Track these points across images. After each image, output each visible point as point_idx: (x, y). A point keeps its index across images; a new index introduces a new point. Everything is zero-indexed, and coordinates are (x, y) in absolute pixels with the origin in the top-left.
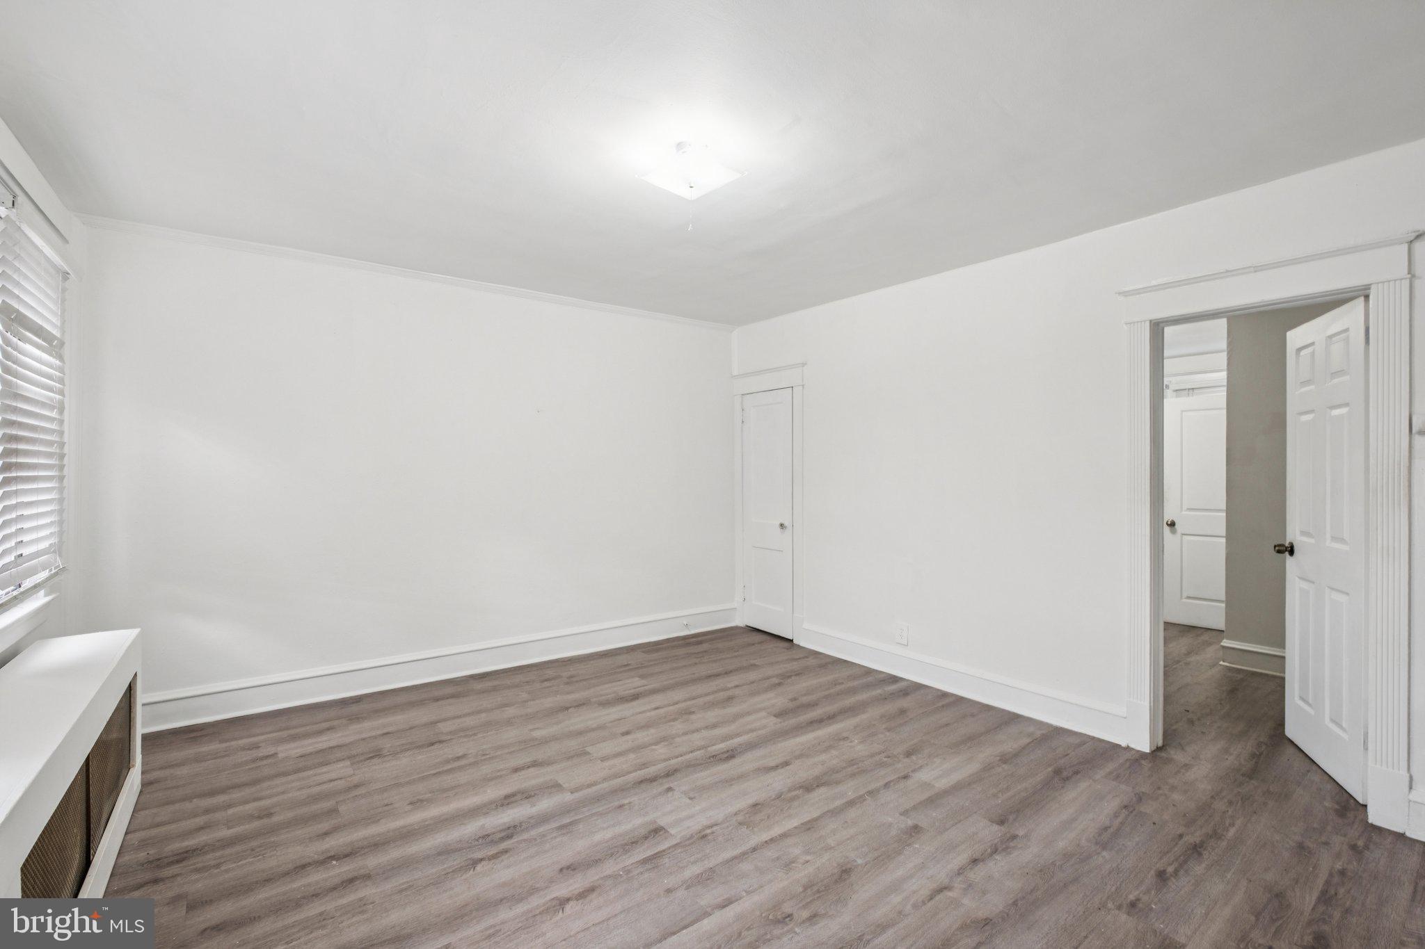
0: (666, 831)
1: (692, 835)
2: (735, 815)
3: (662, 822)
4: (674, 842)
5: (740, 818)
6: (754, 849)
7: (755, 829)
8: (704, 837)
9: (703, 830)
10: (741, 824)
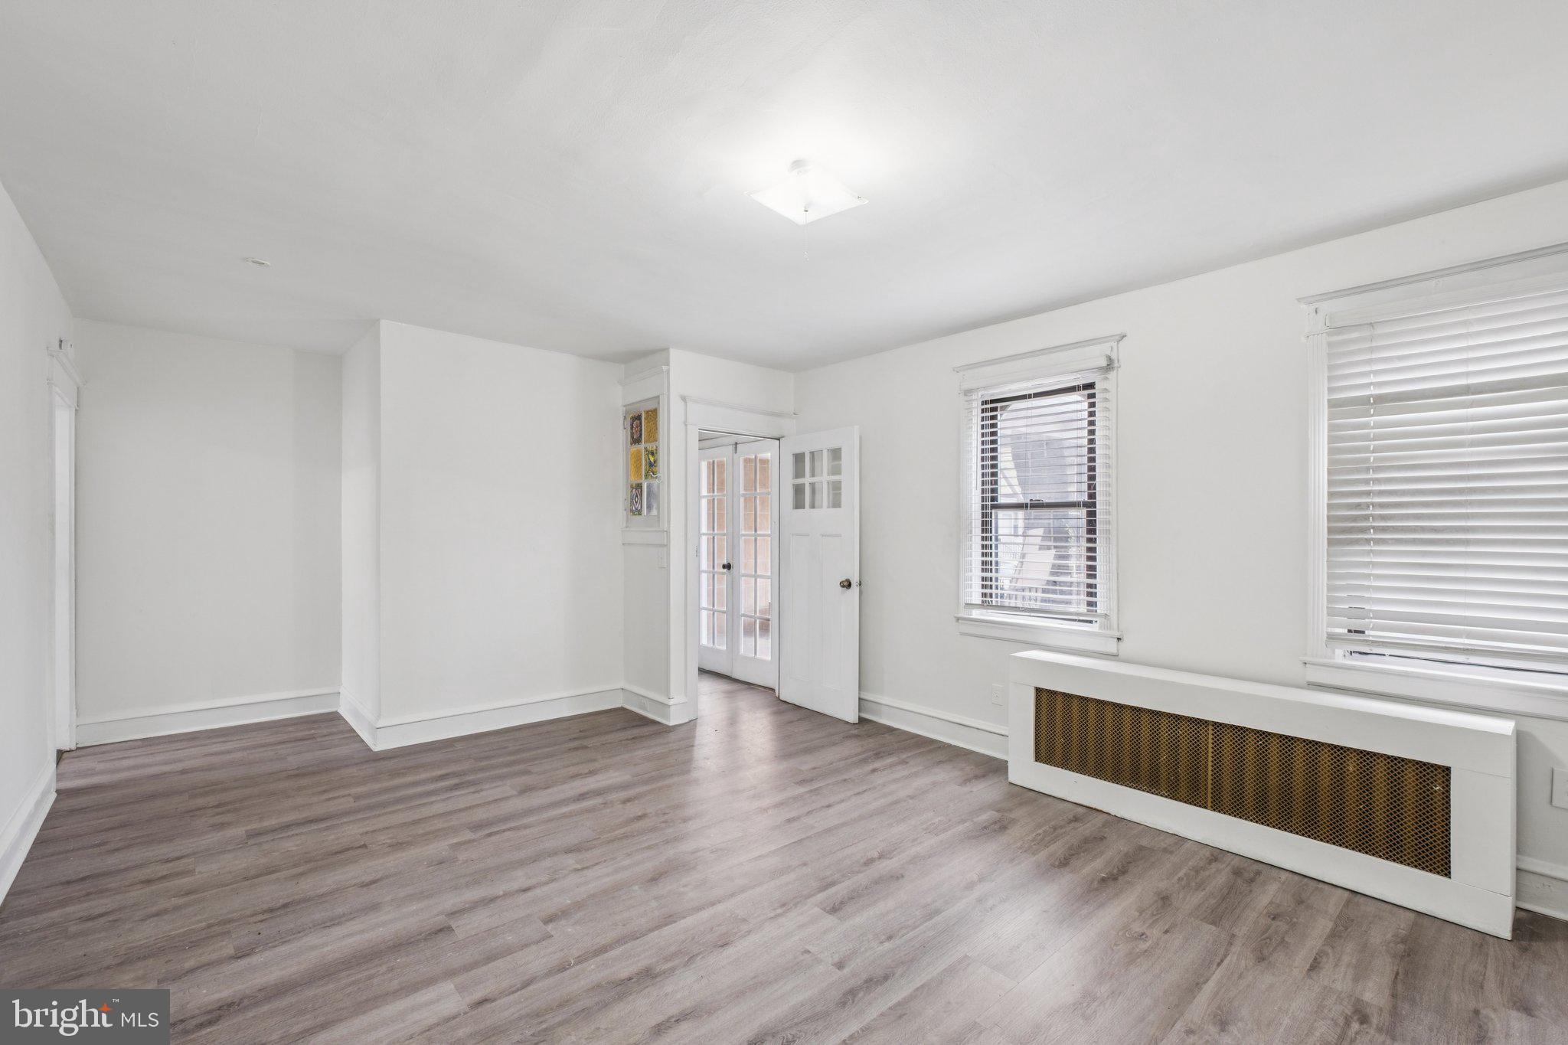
0: (824, 909)
1: (796, 907)
2: (750, 931)
3: (830, 920)
4: (812, 900)
5: (745, 927)
6: (732, 895)
7: (728, 915)
8: (784, 905)
9: (785, 912)
10: (744, 920)
